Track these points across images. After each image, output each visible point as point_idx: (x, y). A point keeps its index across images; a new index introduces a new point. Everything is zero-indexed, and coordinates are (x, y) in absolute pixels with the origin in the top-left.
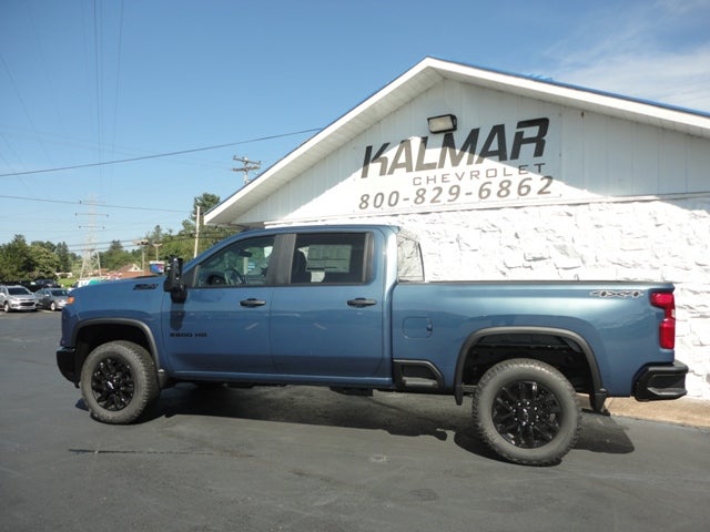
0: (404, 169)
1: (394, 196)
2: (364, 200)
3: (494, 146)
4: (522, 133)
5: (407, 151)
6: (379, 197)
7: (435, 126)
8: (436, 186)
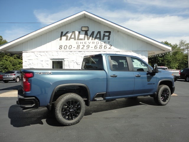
0: (73, 39)
1: (70, 46)
2: (61, 47)
3: (98, 36)
4: (105, 34)
5: (74, 34)
6: (66, 47)
7: (83, 29)
8: (83, 45)
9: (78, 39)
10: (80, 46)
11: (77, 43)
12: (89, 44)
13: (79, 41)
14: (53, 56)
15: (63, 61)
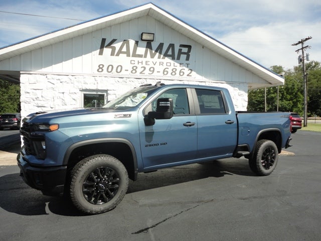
0: (126, 55)
1: (120, 68)
2: (101, 68)
3: (170, 53)
4: (181, 49)
5: (127, 46)
6: (110, 67)
7: (145, 37)
8: (143, 66)
9: (135, 55)
10: (137, 68)
11: (133, 62)
12: (153, 66)
13: (137, 59)
14: (85, 83)
15: (105, 94)
